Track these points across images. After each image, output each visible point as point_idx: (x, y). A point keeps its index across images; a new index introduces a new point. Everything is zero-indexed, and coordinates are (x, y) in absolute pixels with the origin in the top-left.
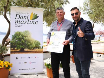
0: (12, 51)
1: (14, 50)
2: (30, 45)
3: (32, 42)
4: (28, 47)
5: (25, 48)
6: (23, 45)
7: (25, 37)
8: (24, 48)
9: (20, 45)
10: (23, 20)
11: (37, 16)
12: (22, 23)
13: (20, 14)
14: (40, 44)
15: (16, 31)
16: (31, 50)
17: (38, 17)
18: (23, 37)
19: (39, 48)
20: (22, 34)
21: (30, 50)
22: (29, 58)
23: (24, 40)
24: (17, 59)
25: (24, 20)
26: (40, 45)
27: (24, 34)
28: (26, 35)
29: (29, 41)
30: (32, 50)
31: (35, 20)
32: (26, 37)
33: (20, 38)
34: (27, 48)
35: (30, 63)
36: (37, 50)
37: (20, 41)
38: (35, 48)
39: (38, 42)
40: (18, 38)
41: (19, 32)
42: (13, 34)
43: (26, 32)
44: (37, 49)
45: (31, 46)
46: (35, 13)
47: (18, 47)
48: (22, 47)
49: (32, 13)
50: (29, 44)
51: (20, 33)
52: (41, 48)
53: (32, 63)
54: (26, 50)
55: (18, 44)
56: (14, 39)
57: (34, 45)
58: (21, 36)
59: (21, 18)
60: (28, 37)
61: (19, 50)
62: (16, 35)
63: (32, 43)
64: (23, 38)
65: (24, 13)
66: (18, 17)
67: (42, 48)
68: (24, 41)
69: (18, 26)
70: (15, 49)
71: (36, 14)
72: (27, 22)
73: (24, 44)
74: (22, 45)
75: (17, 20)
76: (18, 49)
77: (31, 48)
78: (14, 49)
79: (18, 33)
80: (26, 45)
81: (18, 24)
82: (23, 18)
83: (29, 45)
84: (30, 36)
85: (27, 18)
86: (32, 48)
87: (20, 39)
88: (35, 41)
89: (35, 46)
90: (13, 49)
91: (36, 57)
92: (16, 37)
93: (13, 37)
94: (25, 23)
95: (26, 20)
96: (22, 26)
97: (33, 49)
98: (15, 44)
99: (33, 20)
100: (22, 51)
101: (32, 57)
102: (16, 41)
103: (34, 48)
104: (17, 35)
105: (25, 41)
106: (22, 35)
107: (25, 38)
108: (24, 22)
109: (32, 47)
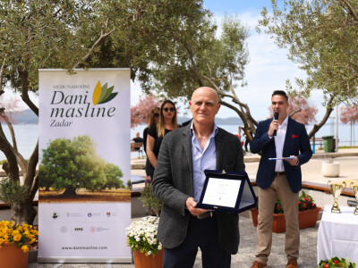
0: (42, 194)
1: (47, 193)
2: (94, 177)
3: (97, 169)
4: (86, 183)
5: (78, 187)
6: (74, 178)
7: (77, 154)
8: (74, 185)
9: (64, 178)
10: (73, 106)
11: (114, 91)
12: (69, 114)
13: (63, 91)
14: (121, 175)
15: (53, 139)
16: (94, 194)
17: (116, 94)
18: (73, 154)
19: (117, 185)
20: (68, 145)
21: (91, 193)
22: (90, 215)
23: (75, 163)
24: (55, 217)
25: (77, 106)
26: (121, 179)
27: (74, 147)
28: (80, 148)
29: (89, 167)
30: (98, 193)
31: (107, 105)
32: (80, 153)
33: (63, 159)
34: (84, 186)
35: (93, 230)
36: (114, 194)
37: (65, 166)
38: (106, 186)
39: (115, 169)
40: (58, 159)
41: (62, 139)
42: (46, 149)
43: (81, 139)
44: (114, 189)
45: (94, 181)
46: (106, 84)
47: (57, 184)
48: (70, 183)
49: (99, 83)
50: (91, 174)
51: (63, 144)
52: (123, 187)
53: (99, 229)
54: (81, 191)
55: (59, 176)
56: (48, 160)
57: (104, 178)
58: (66, 154)
59: (68, 101)
60: (87, 154)
61: (62, 192)
62: (53, 149)
63: (99, 173)
64: (73, 159)
65: (75, 87)
66: (59, 97)
67: (126, 186)
68: (74, 167)
69: (59, 125)
70: (51, 189)
71: (109, 87)
72: (83, 113)
73: (75, 174)
74: (70, 178)
75: (55, 106)
76: (57, 188)
77: (96, 186)
78: (47, 190)
79: (59, 144)
80: (83, 179)
81: (59, 119)
82: (73, 101)
83: (89, 179)
84: (91, 153)
85: (83, 100)
86: (99, 188)
87: (64, 161)
88: (108, 166)
89: (105, 179)
90: (44, 188)
91: (109, 214)
92: (52, 155)
93: (45, 155)
94: (79, 115)
95: (82, 105)
96: (69, 124)
97: (100, 191)
98: (50, 174)
99: (102, 106)
100: (70, 195)
101: (98, 214)
102: (52, 168)
103: (104, 188)
104: (57, 149)
105: (79, 165)
106: (69, 151)
107: (78, 158)
108: (76, 112)
109: (98, 184)
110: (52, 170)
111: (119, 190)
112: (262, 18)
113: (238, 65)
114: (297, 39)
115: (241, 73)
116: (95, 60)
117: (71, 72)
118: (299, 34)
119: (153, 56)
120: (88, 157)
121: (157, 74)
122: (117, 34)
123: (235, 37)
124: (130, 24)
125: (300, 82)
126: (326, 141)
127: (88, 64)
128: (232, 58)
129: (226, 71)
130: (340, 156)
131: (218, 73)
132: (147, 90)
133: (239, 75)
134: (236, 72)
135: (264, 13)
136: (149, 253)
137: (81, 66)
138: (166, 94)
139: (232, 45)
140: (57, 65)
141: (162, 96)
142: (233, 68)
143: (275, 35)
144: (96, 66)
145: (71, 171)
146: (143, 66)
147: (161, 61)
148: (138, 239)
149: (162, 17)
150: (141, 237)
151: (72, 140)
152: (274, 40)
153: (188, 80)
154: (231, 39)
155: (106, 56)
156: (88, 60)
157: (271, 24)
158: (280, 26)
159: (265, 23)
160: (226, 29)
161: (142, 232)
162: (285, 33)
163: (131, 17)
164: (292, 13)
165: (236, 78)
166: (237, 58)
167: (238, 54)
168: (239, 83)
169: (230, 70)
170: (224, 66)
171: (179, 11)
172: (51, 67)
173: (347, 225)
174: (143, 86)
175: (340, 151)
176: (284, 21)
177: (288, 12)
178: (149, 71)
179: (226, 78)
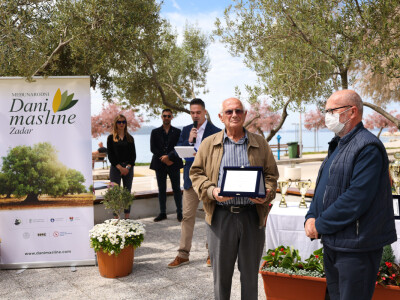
0: (3, 201)
1: (8, 200)
2: (56, 183)
3: (58, 175)
5: (40, 193)
6: (36, 184)
7: (38, 160)
8: (36, 192)
9: (25, 185)
10: (33, 113)
11: (74, 99)
12: (29, 121)
13: (22, 98)
14: (83, 181)
15: (13, 147)
16: (57, 199)
17: (76, 101)
18: (34, 161)
19: (80, 190)
20: (29, 152)
21: (51, 199)
22: (52, 220)
23: (36, 170)
24: (17, 223)
25: (37, 113)
26: (83, 184)
27: (35, 154)
28: (41, 155)
29: (50, 173)
30: (60, 199)
31: (68, 113)
32: (44, 160)
33: (24, 166)
34: (46, 192)
35: (56, 234)
36: (77, 199)
37: (26, 172)
38: (68, 192)
39: (77, 175)
40: (19, 166)
41: (22, 147)
42: (6, 156)
43: (42, 146)
44: (76, 194)
45: (56, 187)
46: (66, 92)
47: (19, 191)
48: (32, 190)
50: (52, 180)
51: (24, 151)
52: (86, 192)
53: (62, 234)
54: (43, 197)
55: (20, 183)
56: (8, 168)
57: (66, 184)
58: (27, 161)
59: (28, 108)
60: (49, 161)
61: (23, 199)
62: (13, 157)
63: (60, 179)
64: (34, 166)
65: (35, 94)
66: (18, 105)
67: (89, 191)
68: (36, 174)
69: (19, 132)
70: (12, 196)
71: (69, 94)
72: (44, 121)
73: (37, 180)
74: (32, 185)
75: (14, 114)
76: (19, 195)
77: (58, 192)
78: (8, 197)
79: (20, 151)
80: (44, 185)
81: (19, 127)
82: (33, 108)
83: (51, 185)
84: (52, 159)
85: (43, 108)
86: (61, 193)
87: (25, 168)
88: (70, 172)
89: (68, 185)
90: (5, 196)
91: (71, 218)
92: (13, 162)
93: (5, 163)
94: (39, 122)
95: (42, 113)
96: (29, 132)
97: (63, 196)
98: (11, 182)
99: (62, 113)
100: (32, 201)
101: (61, 219)
102: (13, 175)
103: (66, 193)
104: (17, 156)
105: (41, 172)
106: (30, 158)
107: (39, 165)
108: (36, 120)
109: (60, 190)
110: (13, 178)
111: (82, 195)
112: (216, 29)
113: (200, 73)
114: (249, 48)
115: (203, 80)
116: (54, 68)
117: (30, 80)
118: (251, 44)
119: (114, 64)
120: (50, 164)
121: (119, 82)
122: (75, 42)
123: (196, 45)
124: (88, 33)
125: (249, 89)
126: (290, 147)
127: (47, 72)
128: (193, 66)
129: (188, 78)
130: (304, 161)
131: (180, 80)
132: (108, 97)
133: (201, 82)
134: (198, 80)
135: (218, 24)
136: (112, 252)
137: (40, 74)
138: (127, 101)
139: (193, 52)
140: (15, 73)
141: (124, 103)
142: (194, 75)
143: (229, 45)
144: (56, 73)
145: (32, 177)
146: (104, 74)
147: (121, 68)
148: (101, 240)
149: (120, 26)
150: (104, 238)
151: (32, 147)
152: (228, 49)
153: (149, 88)
154: (193, 47)
155: (65, 64)
156: (48, 67)
157: (225, 34)
158: (233, 36)
159: (219, 32)
160: (187, 36)
161: (105, 233)
162: (238, 43)
163: (90, 26)
164: (244, 24)
165: (198, 86)
166: (198, 65)
167: (199, 61)
168: (201, 90)
169: (192, 78)
170: (185, 74)
171: (136, 21)
172: (8, 75)
173: (292, 217)
174: (104, 94)
175: (304, 157)
176: (237, 31)
177: (240, 23)
178: (110, 79)
179: (188, 85)
